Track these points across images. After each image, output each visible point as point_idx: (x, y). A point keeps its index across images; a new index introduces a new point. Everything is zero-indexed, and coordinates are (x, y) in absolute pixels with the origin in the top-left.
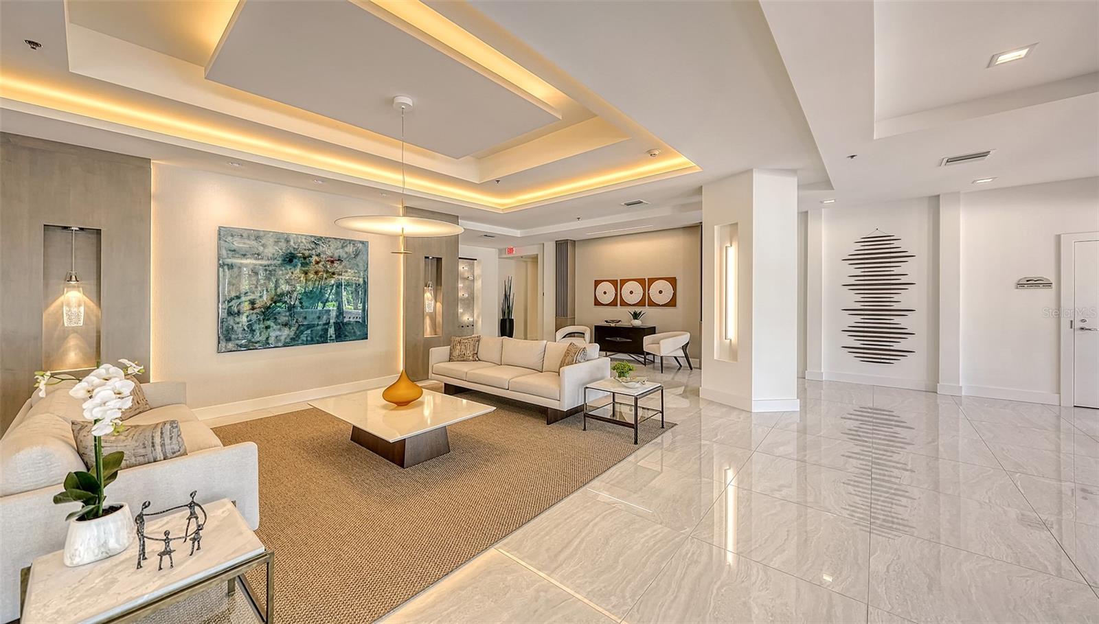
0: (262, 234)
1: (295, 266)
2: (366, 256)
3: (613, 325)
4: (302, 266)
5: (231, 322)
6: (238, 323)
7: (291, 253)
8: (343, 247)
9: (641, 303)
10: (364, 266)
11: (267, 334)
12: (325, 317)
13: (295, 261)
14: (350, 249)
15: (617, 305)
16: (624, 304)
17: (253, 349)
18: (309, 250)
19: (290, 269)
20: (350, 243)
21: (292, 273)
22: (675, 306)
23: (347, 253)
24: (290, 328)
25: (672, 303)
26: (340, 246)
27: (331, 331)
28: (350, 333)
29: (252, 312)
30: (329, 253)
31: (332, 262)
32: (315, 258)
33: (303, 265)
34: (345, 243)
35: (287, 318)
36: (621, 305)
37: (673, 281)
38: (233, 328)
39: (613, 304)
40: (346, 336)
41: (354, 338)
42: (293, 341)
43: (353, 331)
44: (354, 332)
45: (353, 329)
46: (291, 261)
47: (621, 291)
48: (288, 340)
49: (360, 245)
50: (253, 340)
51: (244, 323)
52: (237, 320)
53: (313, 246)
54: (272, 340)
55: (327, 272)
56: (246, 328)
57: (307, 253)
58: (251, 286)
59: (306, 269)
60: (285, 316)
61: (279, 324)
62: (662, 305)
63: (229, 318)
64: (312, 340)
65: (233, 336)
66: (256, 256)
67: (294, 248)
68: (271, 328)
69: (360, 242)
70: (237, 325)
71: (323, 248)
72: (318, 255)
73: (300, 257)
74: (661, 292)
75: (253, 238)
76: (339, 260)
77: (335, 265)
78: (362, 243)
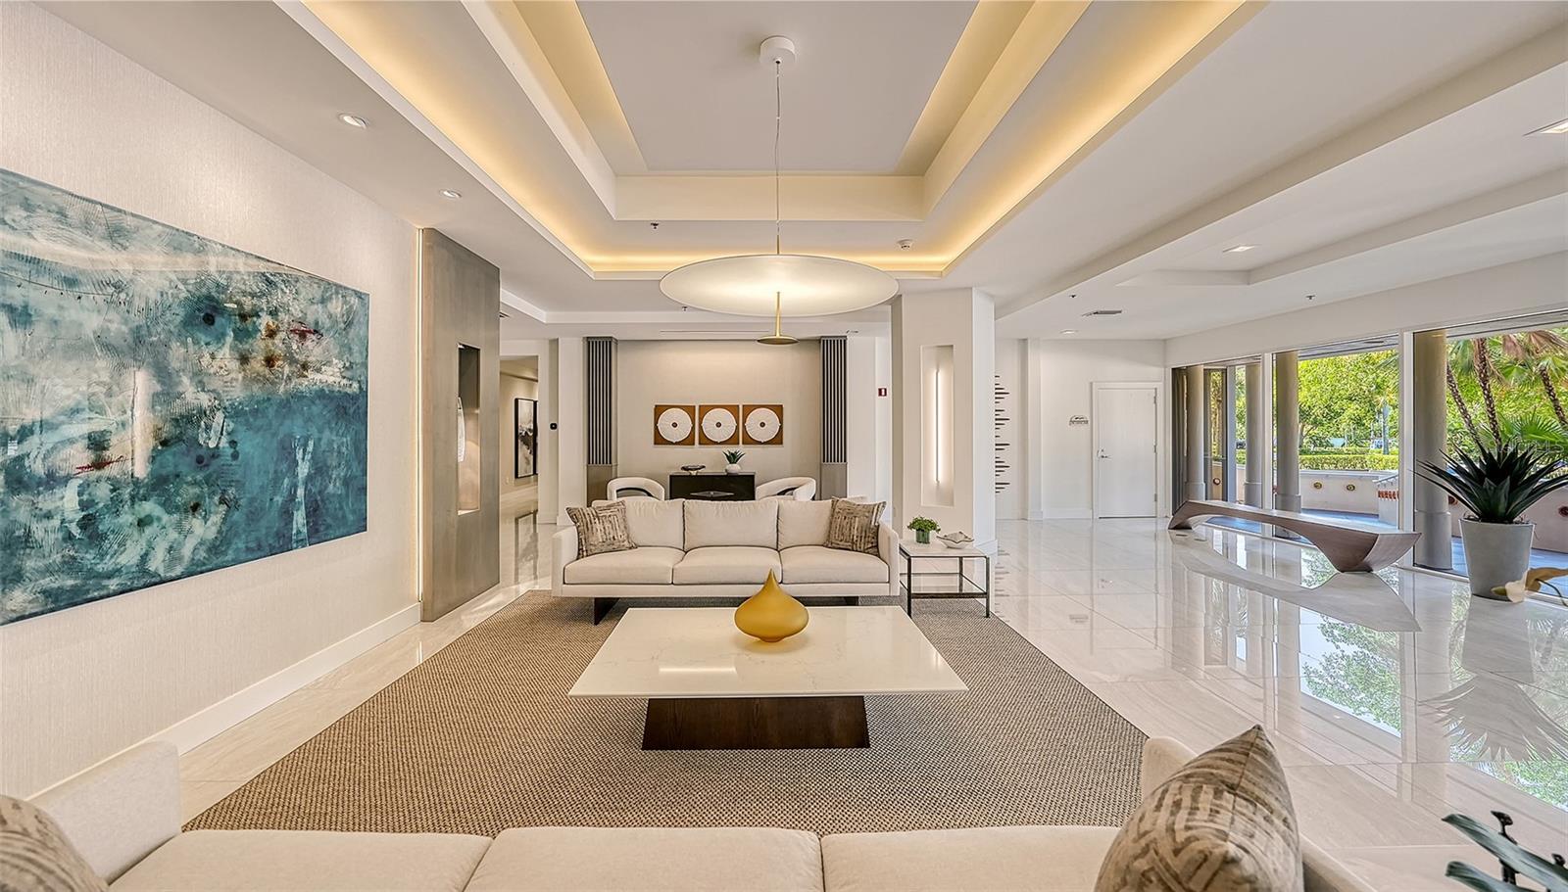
0: (129, 222)
1: (220, 338)
2: (364, 328)
3: (694, 473)
4: (236, 338)
5: (22, 515)
6: (48, 516)
7: (209, 298)
8: (323, 301)
9: (733, 440)
10: (361, 353)
11: (143, 543)
12: (286, 481)
13: (219, 320)
14: (336, 307)
15: (694, 444)
16: (705, 441)
17: (102, 598)
18: (253, 295)
19: (207, 344)
20: (337, 293)
21: (213, 356)
22: (781, 443)
23: (330, 316)
24: (205, 519)
25: (778, 440)
26: (318, 297)
27: (299, 518)
28: (335, 518)
29: (95, 474)
30: (296, 310)
31: (303, 335)
32: (265, 320)
33: (243, 335)
34: (330, 290)
35: (197, 490)
36: (700, 444)
37: (778, 410)
38: (28, 534)
39: (688, 441)
40: (329, 527)
41: (343, 530)
42: (215, 557)
43: (340, 514)
44: (344, 517)
45: (341, 508)
46: (209, 320)
47: (700, 423)
48: (202, 554)
49: (354, 301)
50: (100, 568)
51: (69, 516)
52: (46, 503)
53: (263, 286)
54: (156, 564)
55: (292, 361)
56: (76, 531)
57: (248, 303)
58: (97, 389)
59: (247, 346)
60: (195, 483)
61: (177, 508)
62: (765, 443)
63: (14, 501)
64: (259, 547)
65: (30, 564)
66: (111, 290)
67: (218, 285)
68: (155, 524)
69: (356, 292)
70: (45, 523)
71: (281, 296)
72: (273, 313)
73: (231, 313)
74: (763, 425)
75: (102, 230)
76: (316, 332)
77: (308, 343)
78: (359, 295)
